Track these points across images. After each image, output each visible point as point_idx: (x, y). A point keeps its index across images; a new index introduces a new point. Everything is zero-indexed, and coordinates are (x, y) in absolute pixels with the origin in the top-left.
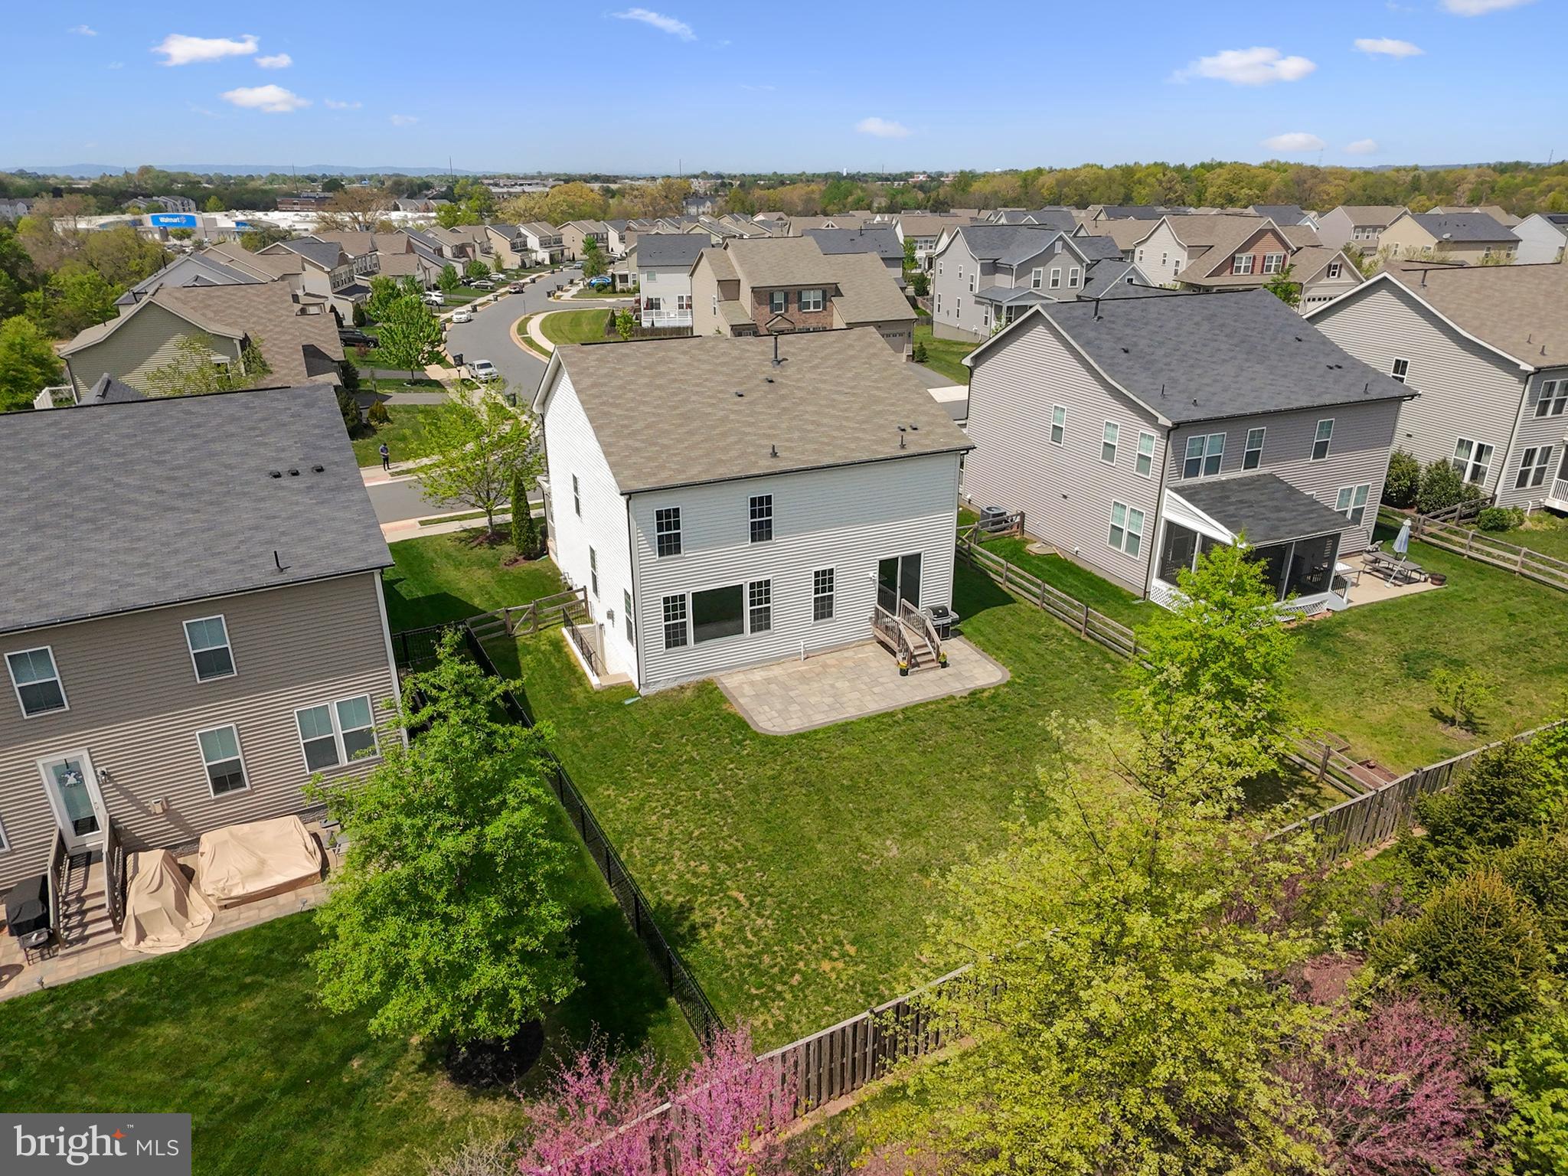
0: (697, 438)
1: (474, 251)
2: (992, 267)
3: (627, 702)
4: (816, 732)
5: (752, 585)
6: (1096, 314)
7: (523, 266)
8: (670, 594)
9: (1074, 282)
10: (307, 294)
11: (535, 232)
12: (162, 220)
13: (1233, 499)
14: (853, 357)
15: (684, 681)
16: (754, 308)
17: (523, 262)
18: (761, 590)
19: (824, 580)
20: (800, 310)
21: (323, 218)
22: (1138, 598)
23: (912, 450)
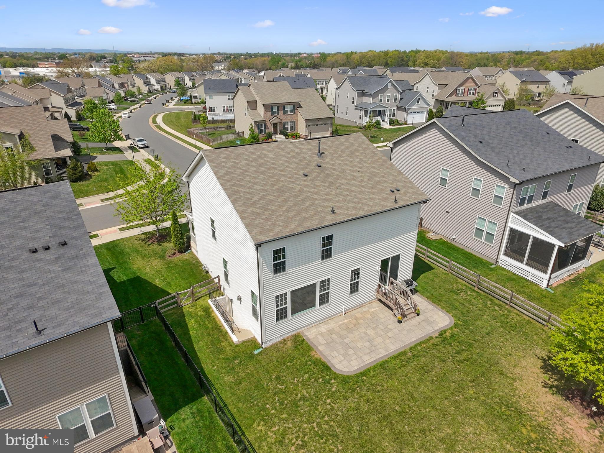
0: (290, 204)
1: (128, 85)
2: (362, 94)
3: (256, 352)
5: (321, 282)
6: (462, 123)
7: (149, 91)
8: (279, 293)
9: (395, 100)
10: (53, 107)
11: (154, 77)
13: (544, 217)
15: (285, 337)
16: (264, 113)
17: (149, 90)
18: (325, 284)
19: (355, 274)
20: (284, 114)
22: (492, 264)
23: (401, 203)
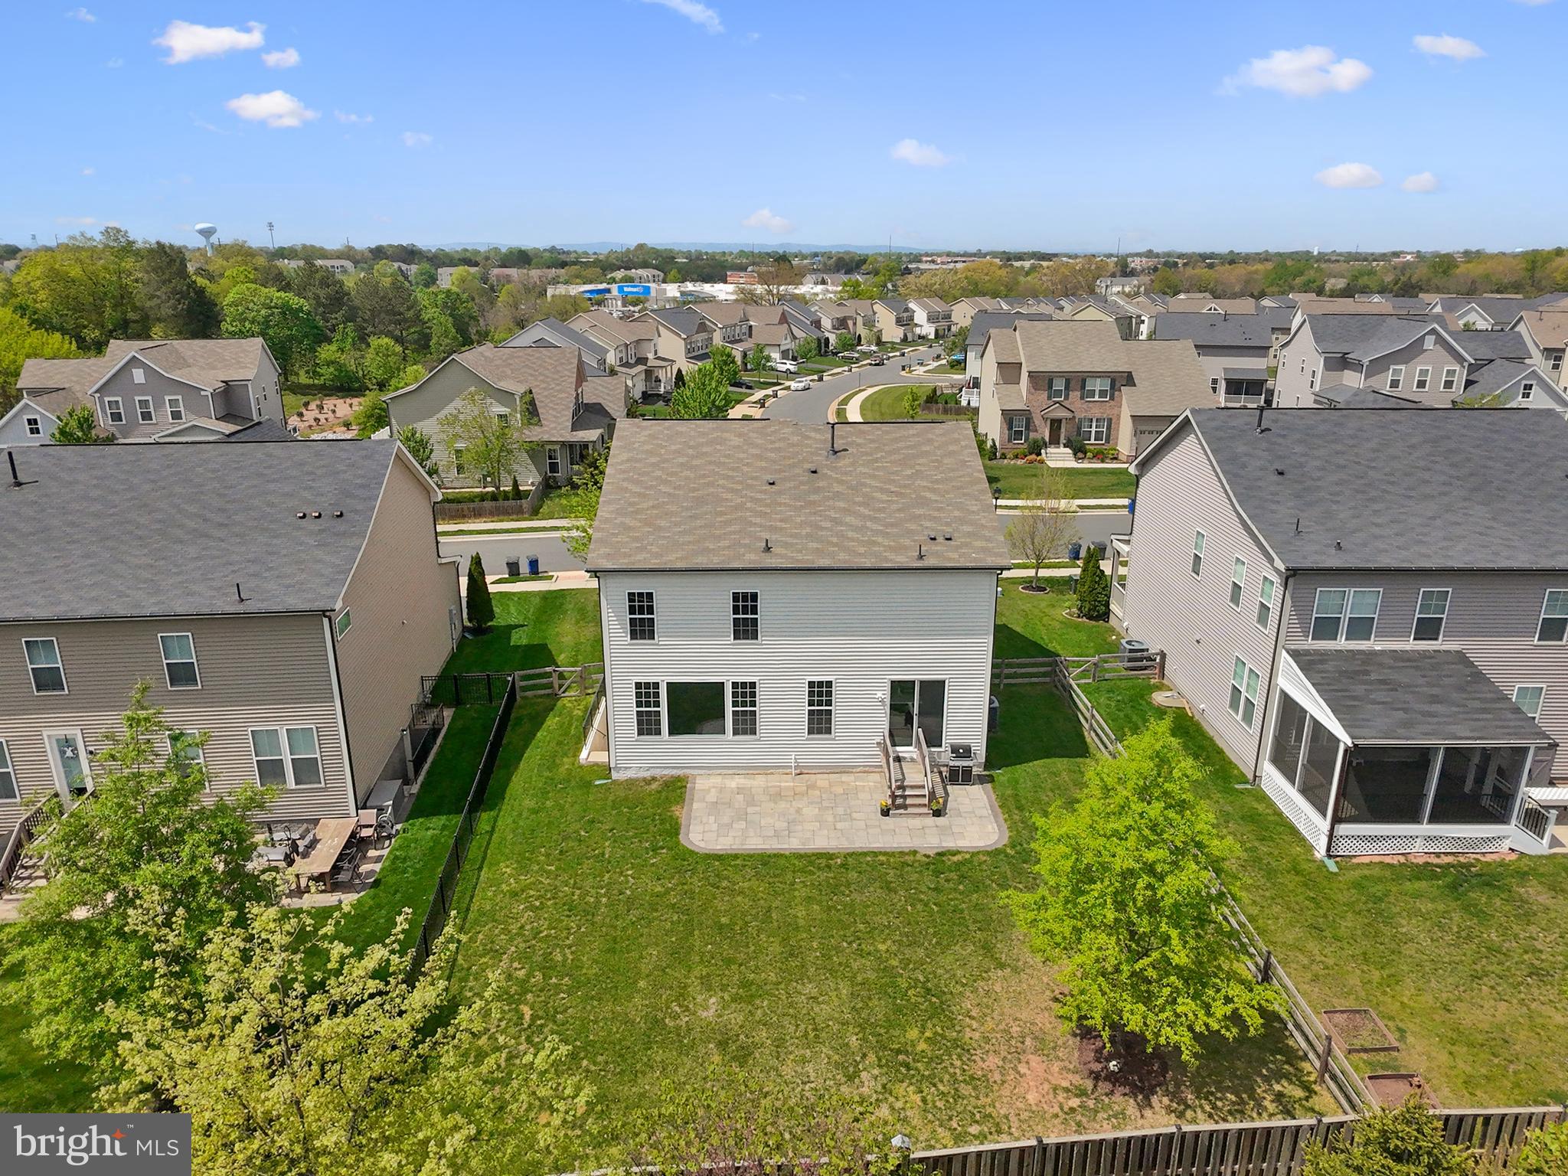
0: (699, 523)
1: (855, 324)
2: (1340, 362)
3: (597, 783)
4: (736, 857)
5: (735, 685)
6: (1259, 425)
8: (643, 680)
9: (1449, 384)
10: (659, 358)
11: (924, 306)
12: (626, 289)
13: (1373, 677)
14: (926, 454)
15: (657, 773)
16: (1029, 392)
17: (905, 335)
18: (746, 692)
19: (820, 693)
20: (1082, 398)
21: (742, 291)
22: (1246, 782)
23: (930, 562)
